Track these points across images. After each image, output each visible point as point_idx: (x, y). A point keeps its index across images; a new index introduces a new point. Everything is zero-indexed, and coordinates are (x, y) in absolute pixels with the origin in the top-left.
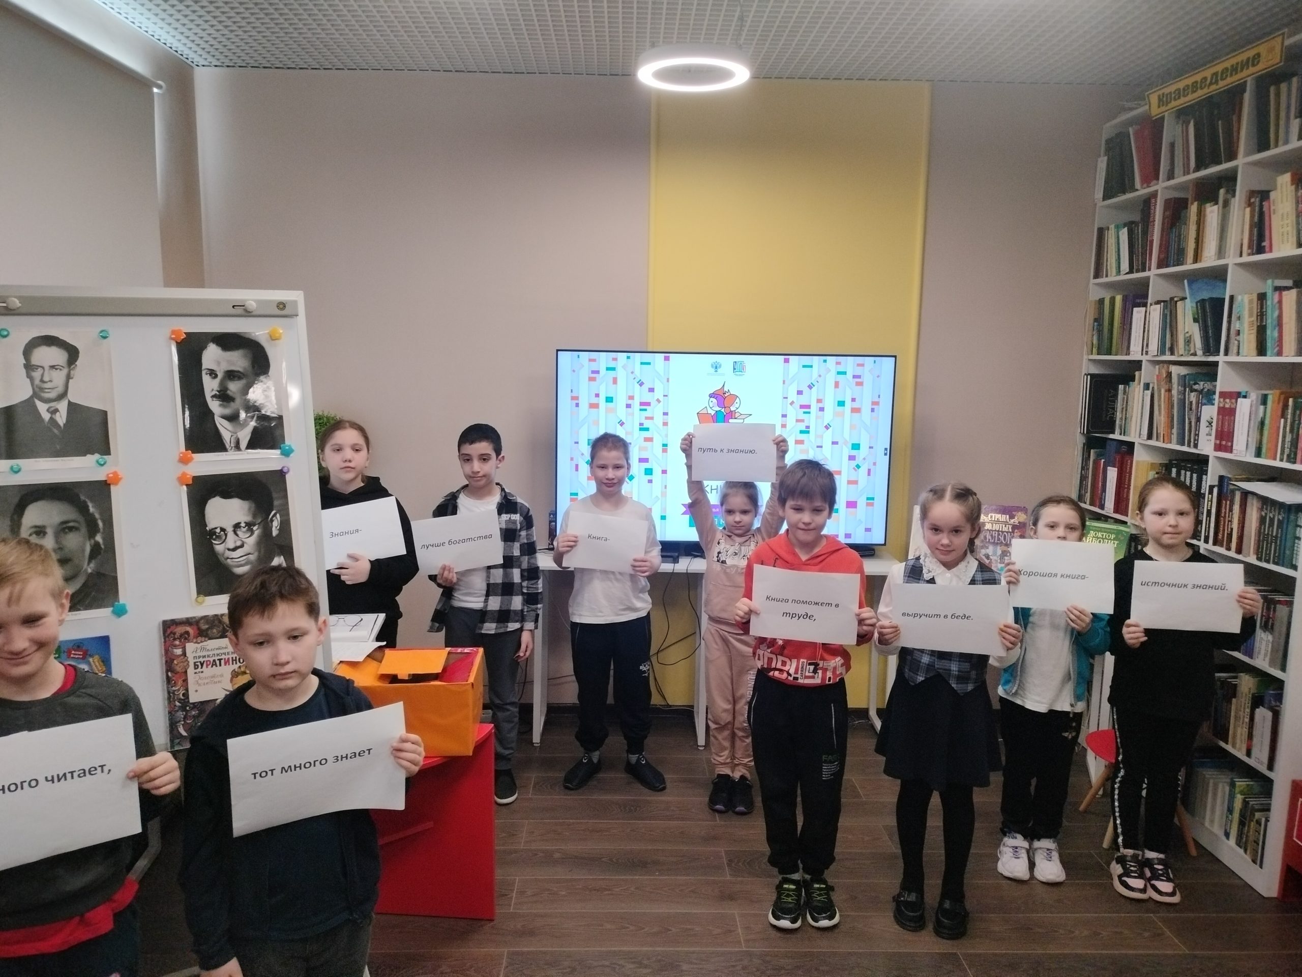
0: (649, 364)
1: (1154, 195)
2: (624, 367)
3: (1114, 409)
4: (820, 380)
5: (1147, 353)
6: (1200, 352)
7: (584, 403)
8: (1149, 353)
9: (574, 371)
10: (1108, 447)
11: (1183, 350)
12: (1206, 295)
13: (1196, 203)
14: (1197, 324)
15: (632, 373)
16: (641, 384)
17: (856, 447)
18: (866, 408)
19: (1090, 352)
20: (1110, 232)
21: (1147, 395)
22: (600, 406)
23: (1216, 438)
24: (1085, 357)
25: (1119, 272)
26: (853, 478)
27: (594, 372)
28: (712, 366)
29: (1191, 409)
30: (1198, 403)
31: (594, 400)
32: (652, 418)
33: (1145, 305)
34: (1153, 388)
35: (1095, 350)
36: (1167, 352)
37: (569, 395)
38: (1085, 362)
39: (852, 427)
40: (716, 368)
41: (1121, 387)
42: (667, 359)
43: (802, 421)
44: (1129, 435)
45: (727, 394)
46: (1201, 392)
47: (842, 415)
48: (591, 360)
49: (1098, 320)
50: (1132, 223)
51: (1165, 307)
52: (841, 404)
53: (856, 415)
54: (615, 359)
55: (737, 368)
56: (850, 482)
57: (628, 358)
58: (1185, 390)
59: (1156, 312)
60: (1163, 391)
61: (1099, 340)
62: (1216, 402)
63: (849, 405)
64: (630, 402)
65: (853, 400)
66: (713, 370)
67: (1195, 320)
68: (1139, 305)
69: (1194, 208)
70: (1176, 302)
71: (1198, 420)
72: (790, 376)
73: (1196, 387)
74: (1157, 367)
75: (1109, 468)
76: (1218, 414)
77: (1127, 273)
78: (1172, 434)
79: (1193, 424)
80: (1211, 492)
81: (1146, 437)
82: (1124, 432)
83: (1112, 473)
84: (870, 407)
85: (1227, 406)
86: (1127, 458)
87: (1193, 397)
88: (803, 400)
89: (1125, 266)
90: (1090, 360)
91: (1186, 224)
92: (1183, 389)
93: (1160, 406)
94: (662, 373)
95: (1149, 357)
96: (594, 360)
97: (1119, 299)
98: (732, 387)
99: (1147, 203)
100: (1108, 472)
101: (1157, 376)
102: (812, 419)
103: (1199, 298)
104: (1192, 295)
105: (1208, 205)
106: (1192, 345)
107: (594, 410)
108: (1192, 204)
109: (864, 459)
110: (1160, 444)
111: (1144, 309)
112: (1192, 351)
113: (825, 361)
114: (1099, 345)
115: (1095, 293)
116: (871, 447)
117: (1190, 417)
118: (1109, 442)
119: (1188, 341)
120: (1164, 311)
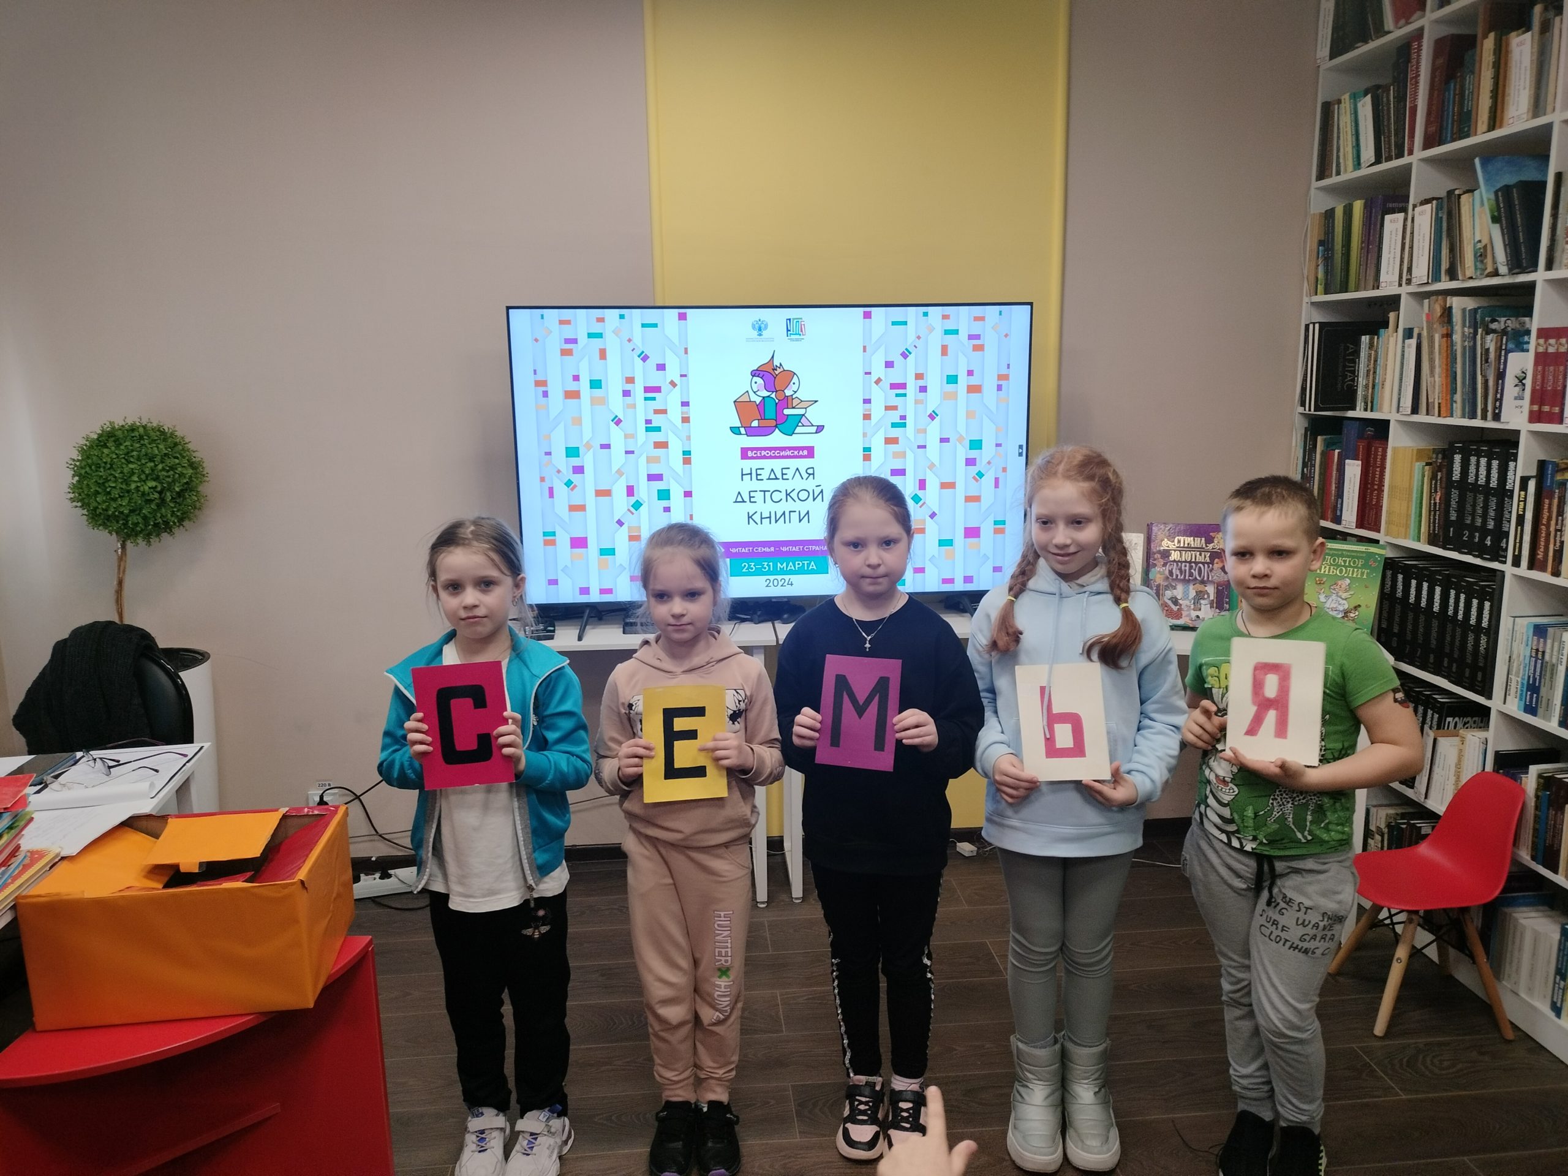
0: (655, 325)
1: (1419, 34)
2: (616, 332)
3: (1354, 373)
4: (918, 343)
5: (1409, 282)
6: (1503, 269)
7: (556, 391)
8: (1414, 280)
9: (536, 340)
10: (1345, 431)
11: (1473, 268)
12: (1510, 179)
13: (1492, 35)
14: (1497, 226)
15: (630, 340)
16: (645, 358)
17: (976, 444)
18: (989, 384)
19: (1313, 290)
20: (1342, 105)
21: (1410, 346)
22: (582, 394)
23: (1532, 402)
24: (1306, 299)
25: (1358, 164)
26: (973, 493)
27: (568, 341)
28: (754, 327)
29: (1487, 361)
30: (1499, 349)
31: (572, 386)
32: (664, 412)
33: (1404, 210)
34: (1419, 336)
35: (1320, 288)
36: (1443, 276)
37: (532, 379)
38: (1305, 307)
39: (970, 415)
40: (760, 329)
41: (1365, 339)
42: (682, 317)
43: (895, 408)
44: (1380, 410)
45: (779, 370)
46: (1504, 332)
47: (953, 396)
48: (562, 322)
49: (1326, 243)
50: (1378, 87)
51: (1439, 208)
52: (952, 379)
53: (974, 396)
54: (601, 320)
55: (793, 329)
56: (968, 499)
57: (622, 317)
58: (1475, 333)
59: (1424, 218)
60: (1437, 337)
61: (1326, 273)
62: (1532, 347)
63: (963, 381)
64: (628, 387)
65: (970, 373)
66: (756, 333)
67: (1495, 219)
68: (1393, 211)
69: (1488, 44)
70: (1459, 196)
71: (1501, 376)
72: (874, 340)
73: (1494, 326)
74: (1426, 301)
75: (1347, 461)
76: (1537, 363)
77: (1371, 165)
78: (1453, 401)
79: (1491, 383)
80: (1524, 486)
81: (1409, 411)
82: (1370, 405)
83: (1353, 469)
84: (995, 383)
85: (1551, 350)
86: (1376, 444)
87: (1491, 342)
88: (895, 376)
89: (1368, 152)
90: (1313, 304)
91: (1473, 72)
92: (1471, 330)
93: (1432, 361)
94: (676, 341)
95: (1412, 289)
96: (568, 322)
97: (1358, 206)
98: (786, 360)
99: (1405, 51)
100: (1347, 467)
101: (1428, 315)
102: (909, 404)
103: (1499, 186)
104: (1487, 181)
105: (1513, 34)
106: (1489, 260)
107: (572, 402)
108: (1485, 36)
109: (989, 463)
110: (1434, 420)
111: (1402, 215)
112: (1490, 269)
113: (926, 314)
114: (1326, 279)
115: (1319, 203)
116: (998, 445)
117: (1485, 375)
118: (1345, 422)
119: (1481, 255)
120: (1437, 214)
